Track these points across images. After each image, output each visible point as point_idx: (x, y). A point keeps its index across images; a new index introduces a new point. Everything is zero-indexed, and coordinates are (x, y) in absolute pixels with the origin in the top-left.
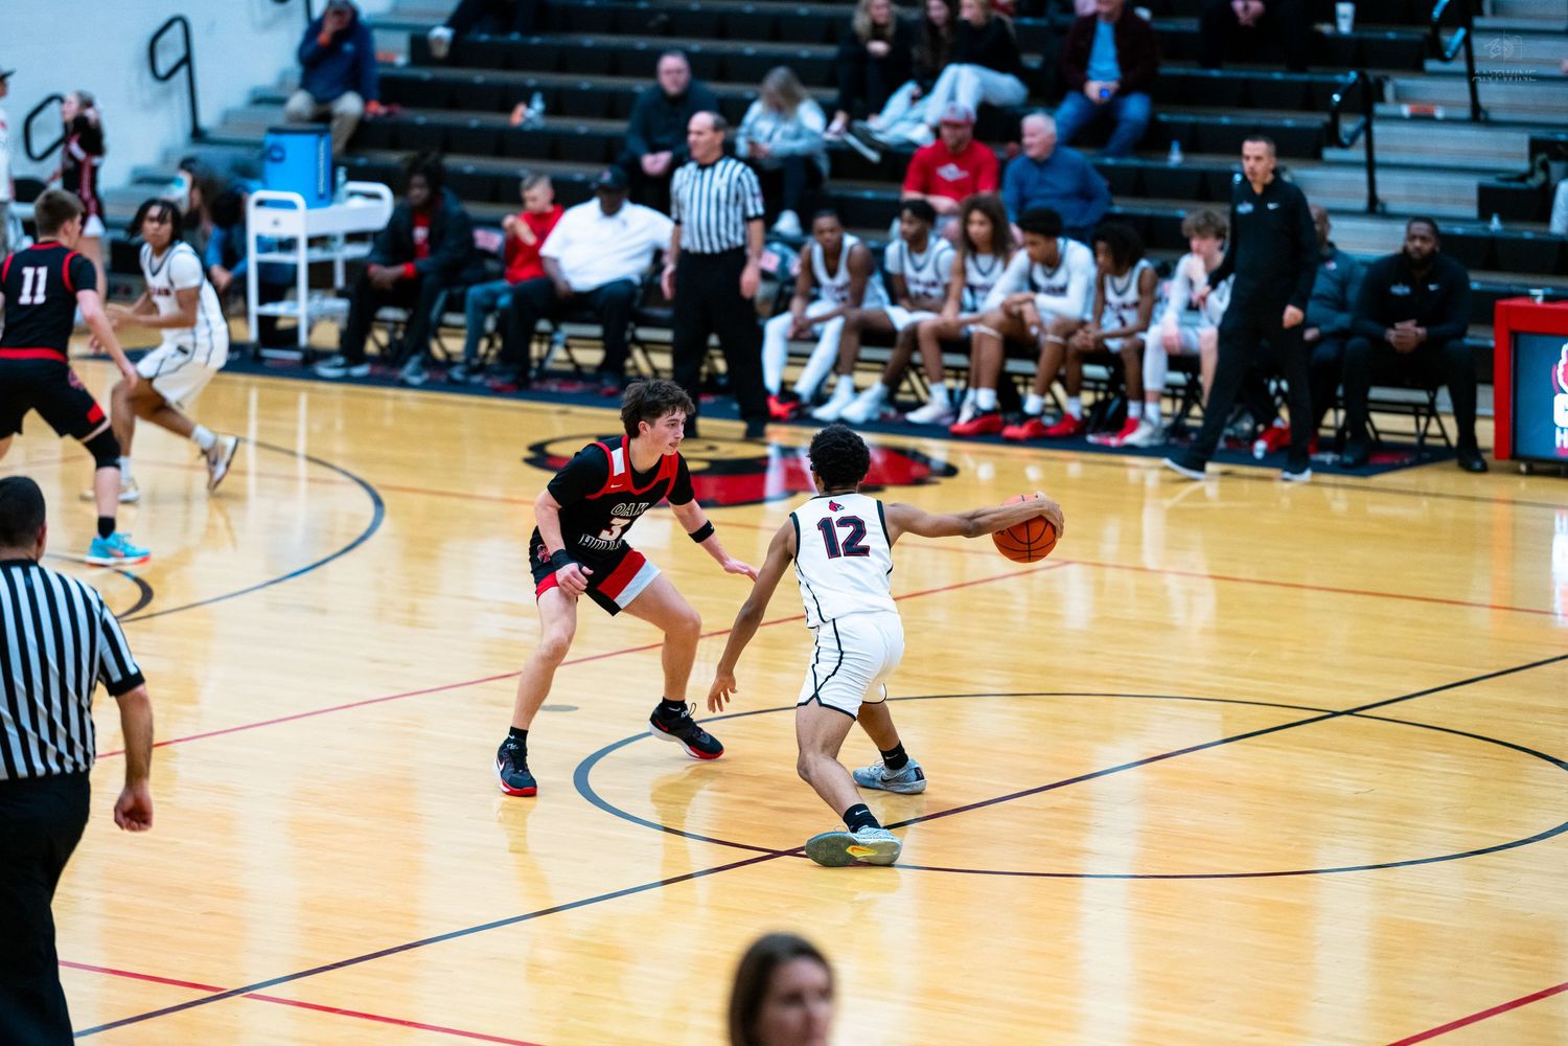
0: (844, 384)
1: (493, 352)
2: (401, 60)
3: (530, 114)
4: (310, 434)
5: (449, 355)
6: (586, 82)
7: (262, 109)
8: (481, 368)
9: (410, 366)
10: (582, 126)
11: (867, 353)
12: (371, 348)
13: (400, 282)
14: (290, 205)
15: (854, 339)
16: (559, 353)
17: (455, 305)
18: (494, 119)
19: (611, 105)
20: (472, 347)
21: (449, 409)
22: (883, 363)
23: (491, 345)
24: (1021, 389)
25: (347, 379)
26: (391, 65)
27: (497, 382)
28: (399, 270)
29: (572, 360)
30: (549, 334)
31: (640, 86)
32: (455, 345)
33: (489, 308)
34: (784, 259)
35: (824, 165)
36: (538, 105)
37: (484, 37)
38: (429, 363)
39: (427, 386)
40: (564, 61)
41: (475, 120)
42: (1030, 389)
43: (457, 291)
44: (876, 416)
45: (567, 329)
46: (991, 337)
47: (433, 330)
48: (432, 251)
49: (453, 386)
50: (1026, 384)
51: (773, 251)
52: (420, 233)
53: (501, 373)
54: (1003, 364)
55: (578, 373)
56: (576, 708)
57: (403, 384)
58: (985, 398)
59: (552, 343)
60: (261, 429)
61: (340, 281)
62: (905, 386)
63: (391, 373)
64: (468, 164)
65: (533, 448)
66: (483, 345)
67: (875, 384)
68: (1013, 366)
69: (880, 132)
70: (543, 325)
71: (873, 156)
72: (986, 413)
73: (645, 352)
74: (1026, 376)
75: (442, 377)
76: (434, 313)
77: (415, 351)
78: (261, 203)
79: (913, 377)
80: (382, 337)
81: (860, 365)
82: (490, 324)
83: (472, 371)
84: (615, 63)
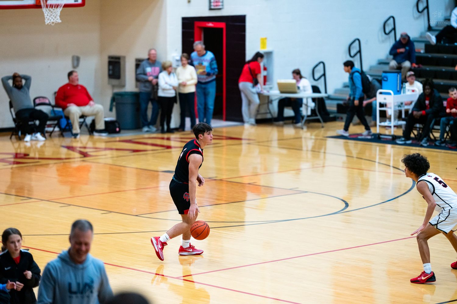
1: (448, 137)
2: (422, 51)
4: (394, 160)
5: (435, 138)
7: (381, 66)
8: (445, 142)
9: (424, 141)
13: (421, 116)
14: (389, 94)
17: (437, 123)
18: (450, 69)
20: (442, 135)
21: (435, 153)
23: (448, 135)
25: (405, 144)
26: (420, 53)
27: (450, 146)
28: (421, 113)
32: (437, 135)
33: (447, 124)
38: (429, 140)
39: (428, 147)
41: (444, 69)
43: (438, 119)
47: (431, 130)
48: (431, 107)
49: (436, 147)
52: (427, 102)
53: (451, 143)
57: (422, 146)
60: (380, 159)
61: (403, 116)
63: (418, 143)
64: (442, 82)
66: (445, 135)
76: (431, 126)
77: (425, 137)
78: (381, 93)
80: (416, 132)
82: (447, 129)
83: (442, 143)
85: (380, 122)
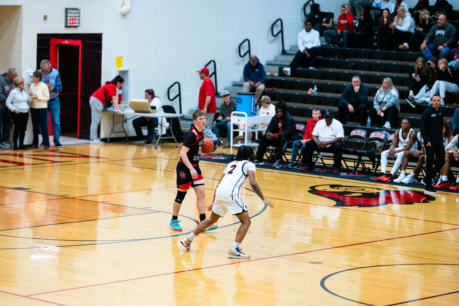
0: (403, 172)
2: (276, 75)
3: (312, 91)
5: (287, 160)
6: (330, 82)
7: (236, 88)
8: (296, 164)
9: (276, 163)
10: (328, 95)
11: (410, 164)
12: (265, 157)
14: (243, 116)
15: (406, 160)
16: (320, 161)
17: (290, 146)
18: (303, 92)
19: (337, 89)
20: (294, 158)
22: (414, 166)
23: (300, 158)
24: (455, 176)
26: (274, 76)
27: (302, 168)
28: (274, 135)
29: (323, 163)
30: (317, 155)
31: (345, 84)
32: (289, 157)
33: (300, 148)
34: (386, 135)
35: (399, 108)
36: (316, 89)
37: (300, 69)
38: (282, 162)
39: (280, 169)
40: (323, 76)
41: (297, 92)
42: (458, 176)
43: (290, 142)
44: (412, 182)
45: (322, 154)
46: (447, 160)
47: (283, 153)
48: (283, 130)
49: (288, 169)
50: (456, 174)
51: (383, 133)
52: (280, 125)
53: (303, 166)
54: (450, 168)
55: (325, 166)
56: (322, 263)
57: (274, 168)
58: (444, 178)
59: (317, 158)
61: (257, 138)
62: (421, 174)
63: (271, 165)
64: (295, 105)
65: (310, 188)
67: (412, 173)
68: (453, 169)
69: (417, 99)
70: (315, 153)
71: (414, 106)
72: (444, 182)
73: (344, 161)
74: (457, 172)
75: (285, 166)
76: (284, 148)
77: (278, 159)
78: (234, 114)
79: (423, 171)
80: (268, 154)
81: (407, 167)
82: (300, 152)
83: (294, 165)
84: (338, 77)
85: (234, 144)
